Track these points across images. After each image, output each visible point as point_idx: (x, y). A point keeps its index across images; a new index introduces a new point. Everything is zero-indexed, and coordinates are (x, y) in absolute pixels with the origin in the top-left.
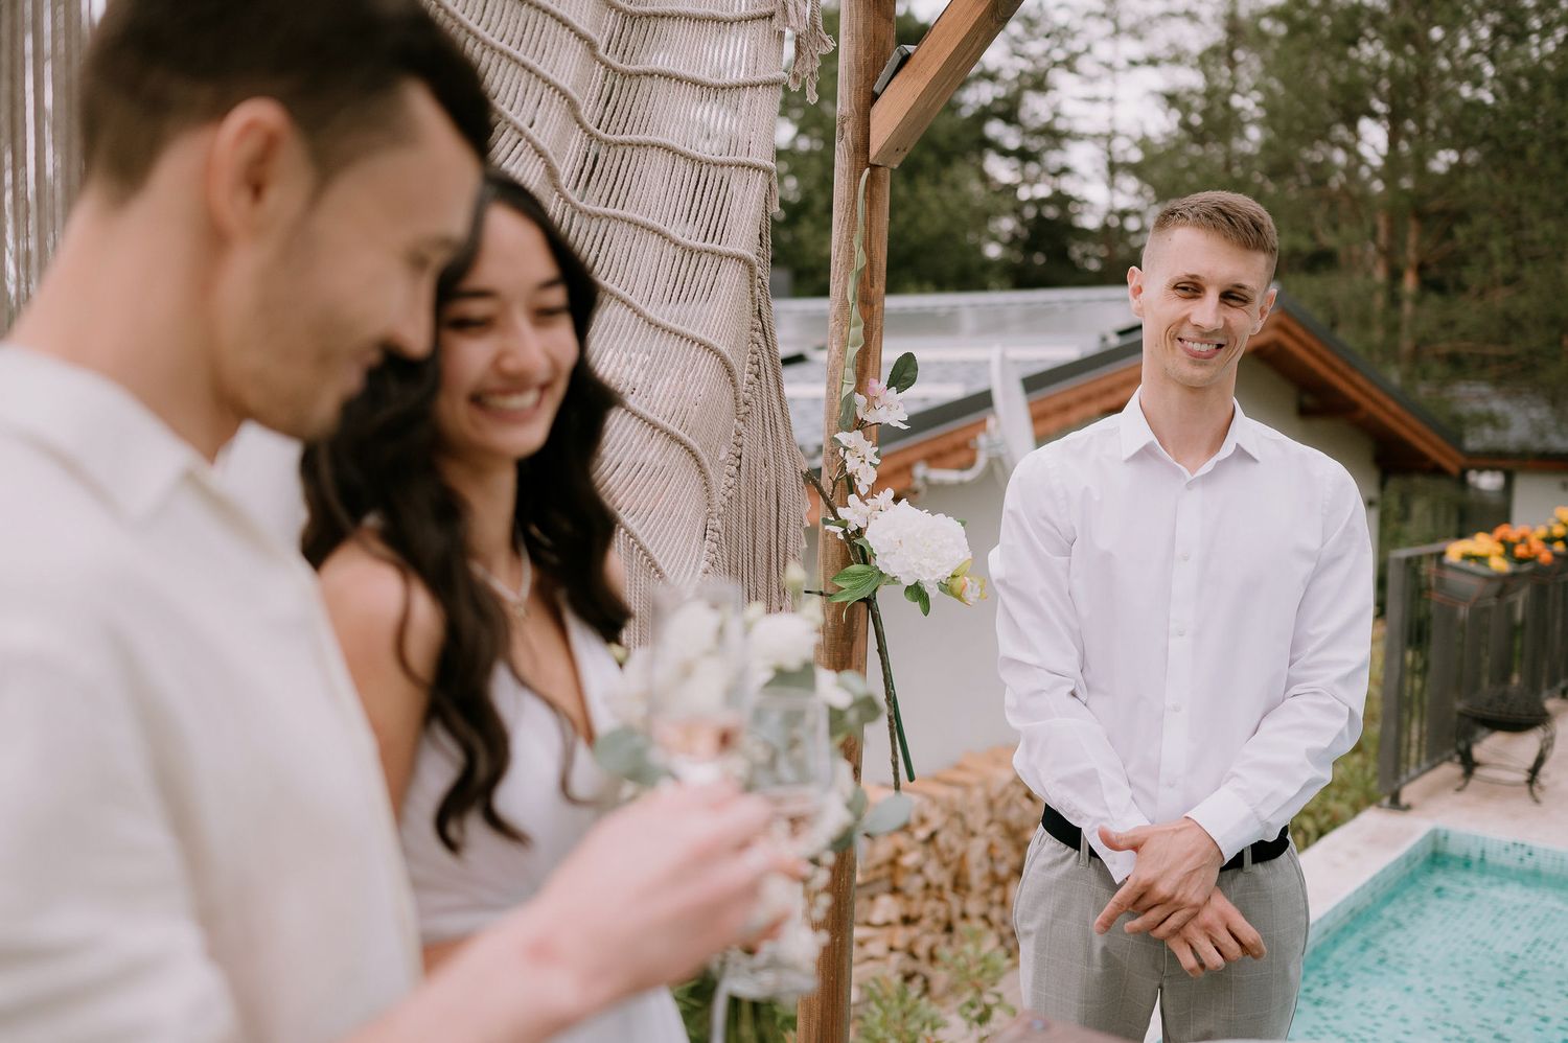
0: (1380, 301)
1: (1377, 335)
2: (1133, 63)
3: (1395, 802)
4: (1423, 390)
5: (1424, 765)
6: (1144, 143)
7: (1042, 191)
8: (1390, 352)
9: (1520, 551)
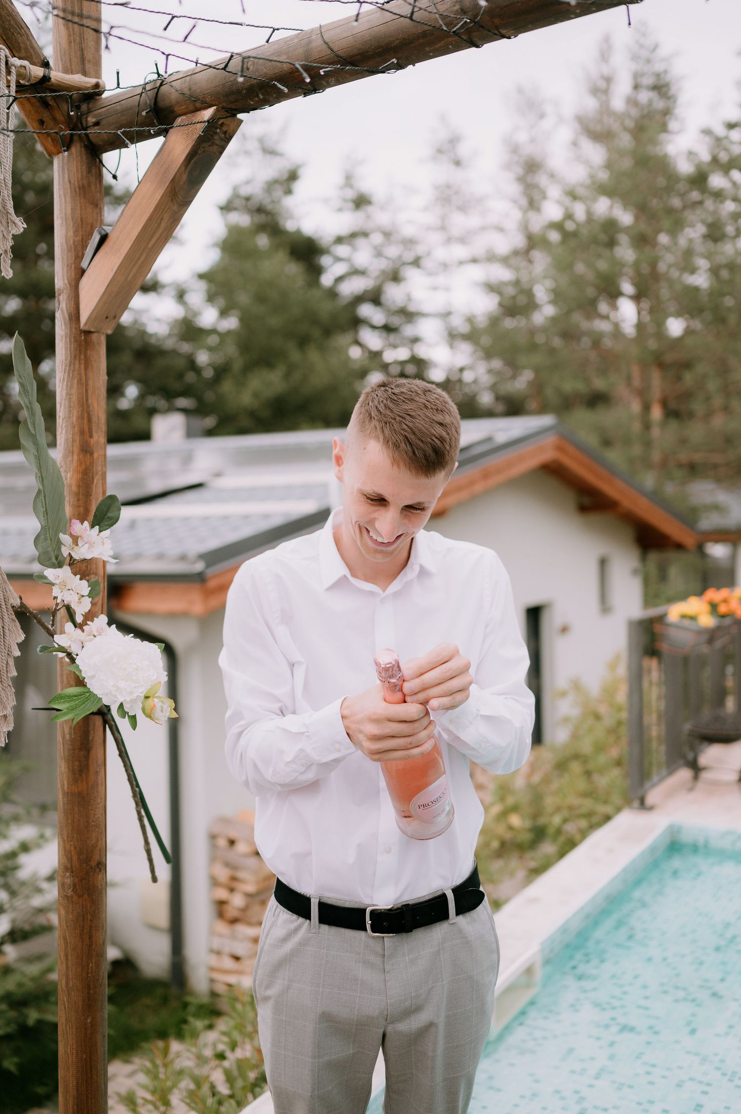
0: (637, 427)
1: (637, 450)
2: (461, 263)
3: (643, 805)
4: (670, 489)
5: (664, 772)
6: (470, 320)
7: (402, 354)
8: (647, 463)
9: (723, 609)
